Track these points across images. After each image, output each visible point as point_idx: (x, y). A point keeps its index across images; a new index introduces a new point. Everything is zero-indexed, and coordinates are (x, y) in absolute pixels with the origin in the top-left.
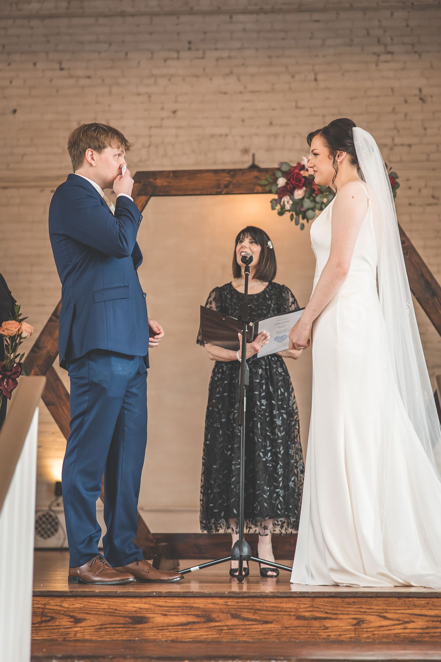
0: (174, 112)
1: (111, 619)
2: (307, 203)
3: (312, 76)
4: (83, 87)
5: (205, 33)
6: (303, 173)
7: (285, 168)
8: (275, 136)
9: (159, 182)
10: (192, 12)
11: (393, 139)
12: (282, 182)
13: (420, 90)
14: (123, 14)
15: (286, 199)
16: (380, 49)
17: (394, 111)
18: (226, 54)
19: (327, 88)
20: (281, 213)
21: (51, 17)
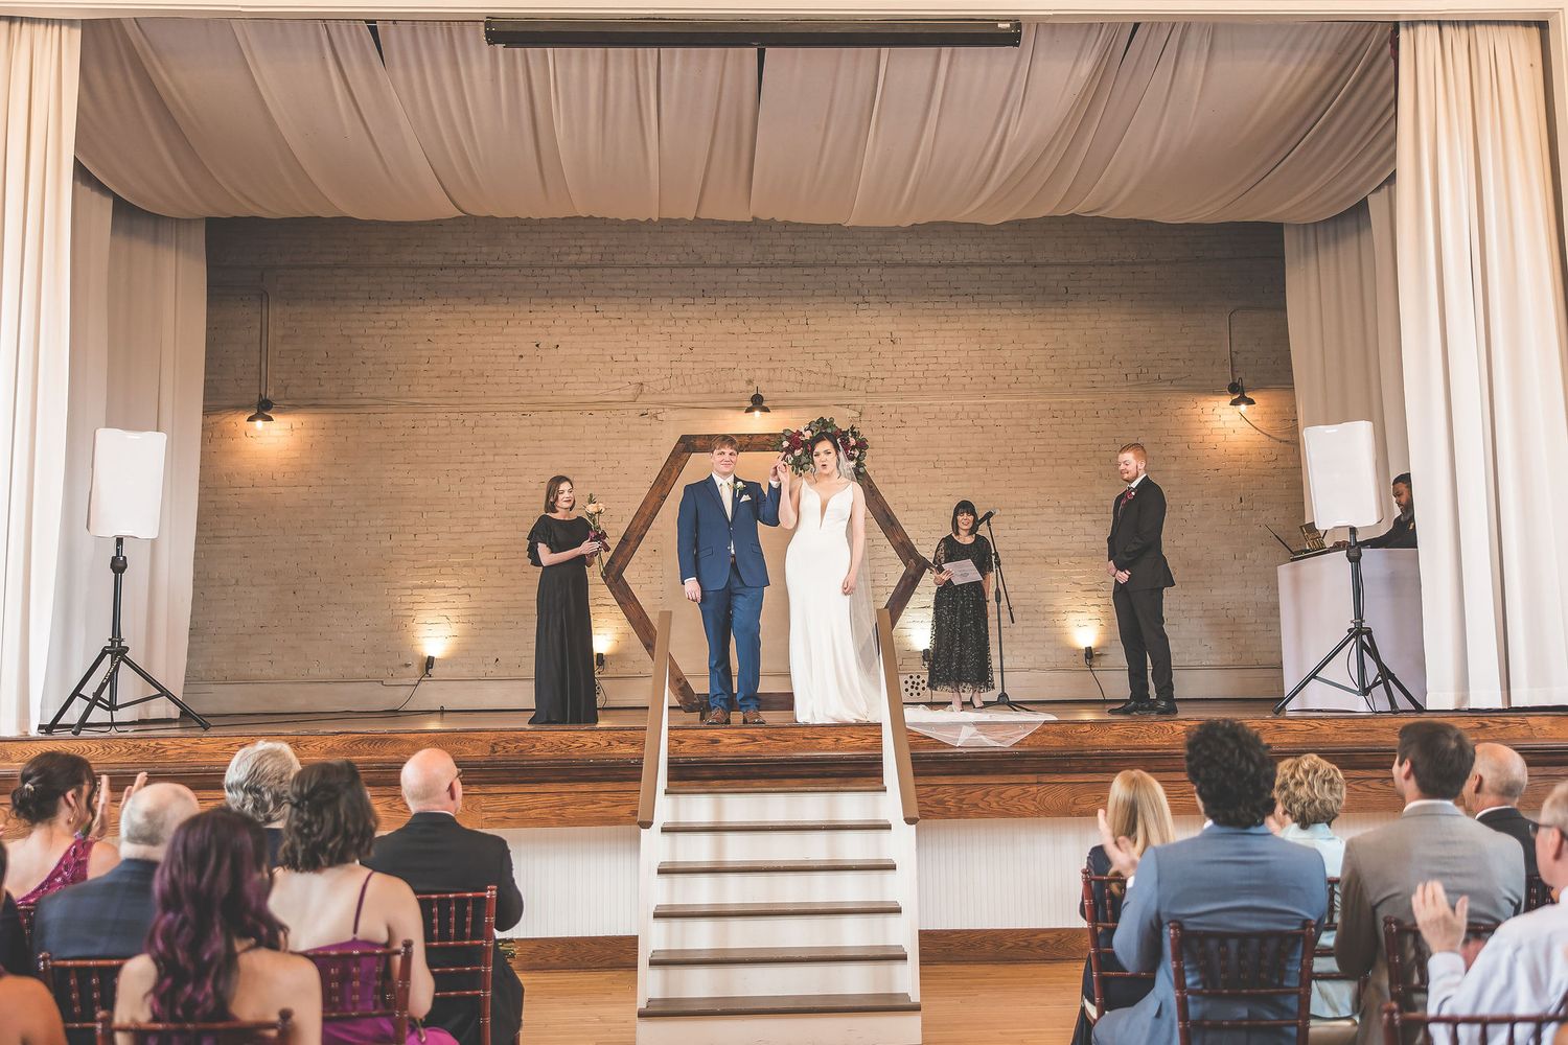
0: (691, 349)
1: (699, 741)
2: (804, 459)
3: (804, 321)
4: (615, 327)
5: (716, 283)
6: (800, 438)
7: (788, 434)
8: (774, 370)
9: (698, 443)
10: (705, 266)
11: (869, 373)
12: (785, 443)
13: (891, 334)
14: (648, 266)
15: (789, 456)
16: (860, 299)
17: (871, 351)
18: (733, 301)
19: (817, 331)
21: (587, 267)
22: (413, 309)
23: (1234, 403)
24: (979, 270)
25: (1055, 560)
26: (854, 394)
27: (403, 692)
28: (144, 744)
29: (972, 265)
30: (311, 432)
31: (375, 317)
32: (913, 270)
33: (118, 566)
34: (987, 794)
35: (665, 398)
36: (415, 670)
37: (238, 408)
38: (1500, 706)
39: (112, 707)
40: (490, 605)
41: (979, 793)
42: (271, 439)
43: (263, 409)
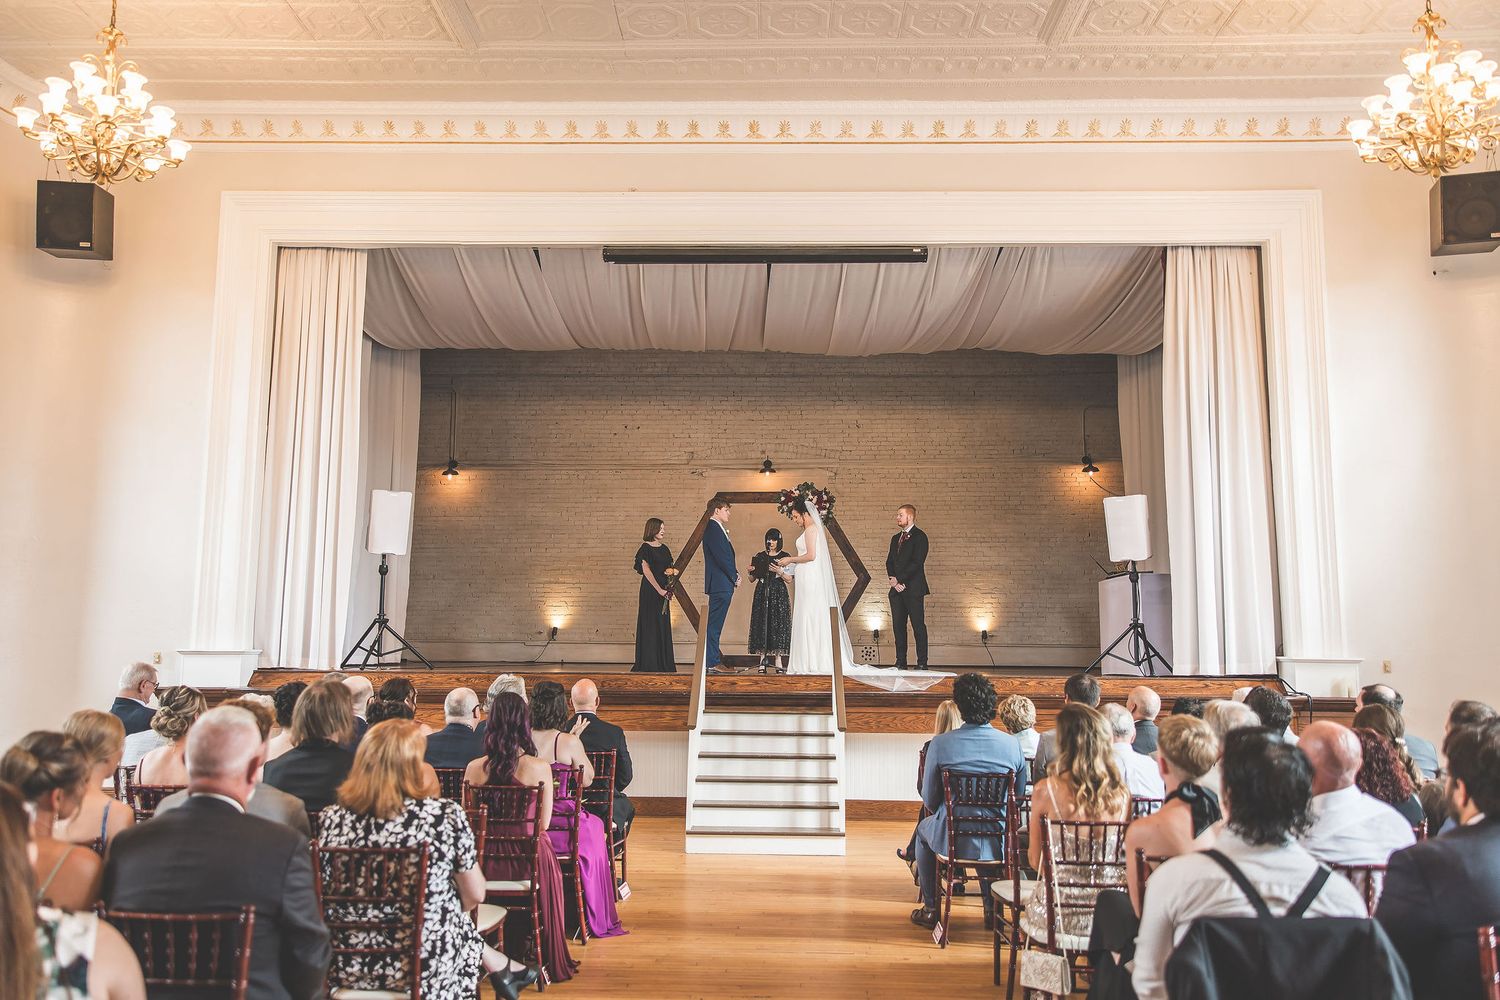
1: (723, 684)
5: (742, 387)
7: (784, 492)
8: (779, 445)
10: (735, 375)
11: (842, 447)
12: (783, 499)
13: (857, 421)
14: (698, 375)
16: (836, 398)
17: (843, 433)
18: (754, 399)
19: (808, 420)
21: (659, 376)
22: (547, 403)
23: (1085, 470)
24: (917, 380)
25: (963, 572)
26: (831, 461)
27: (537, 651)
29: (911, 376)
30: (482, 482)
31: (523, 408)
32: (872, 379)
33: (383, 571)
34: (895, 719)
35: (708, 462)
36: (546, 635)
37: (436, 466)
38: (1218, 674)
39: (379, 655)
40: (594, 595)
41: (890, 719)
42: (457, 485)
43: (452, 467)
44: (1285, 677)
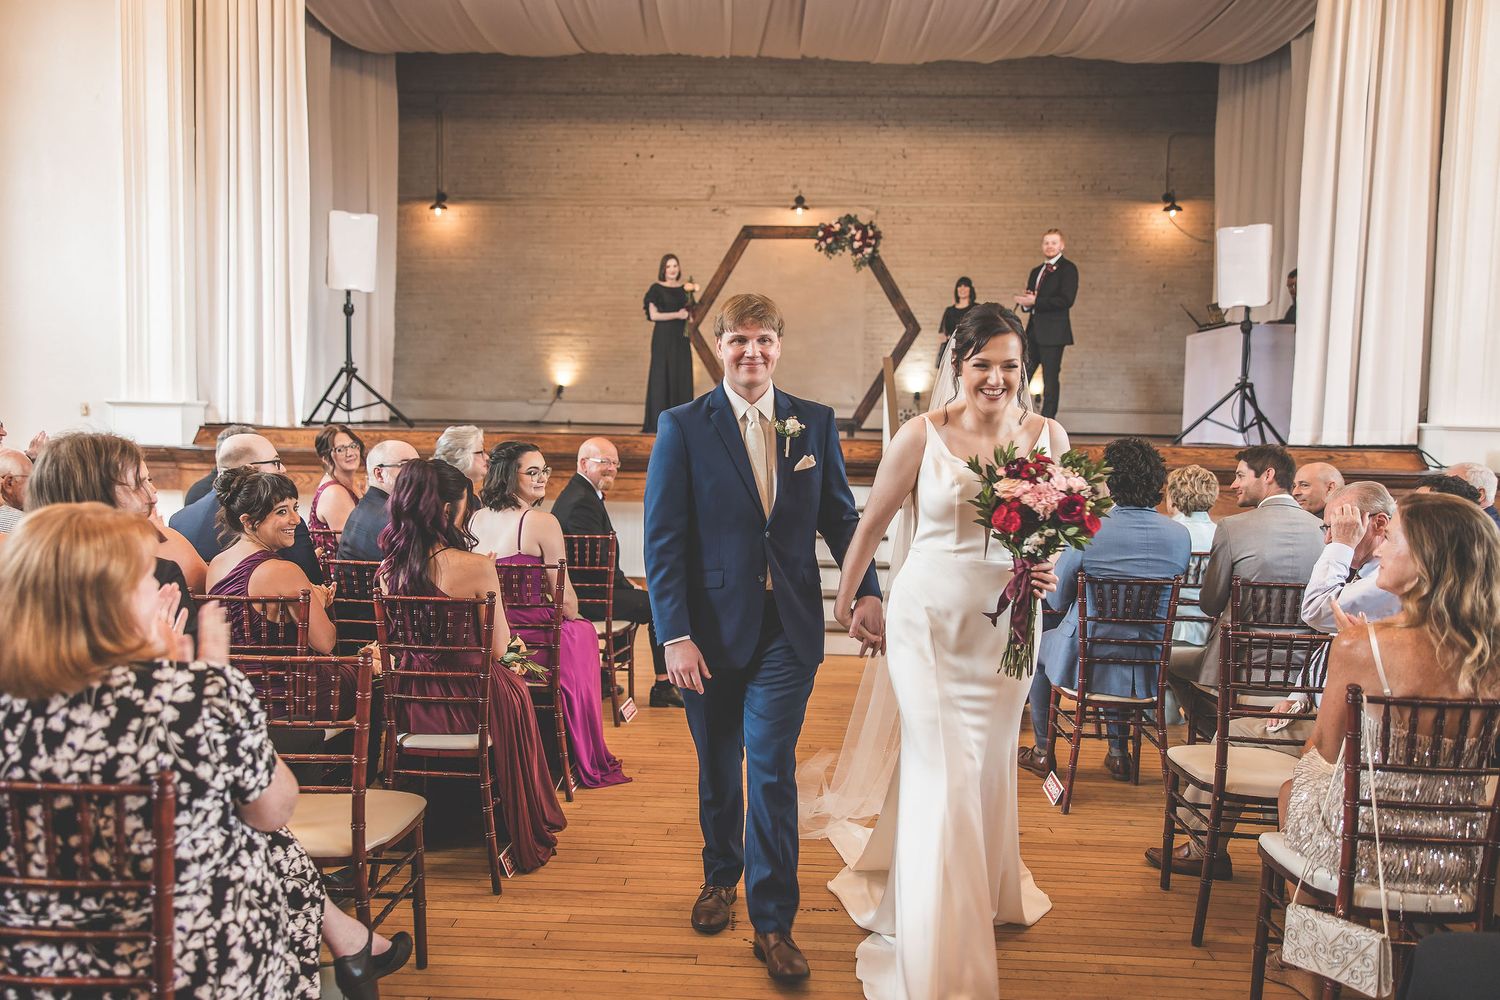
0: (752, 160)
2: (834, 246)
3: (837, 139)
4: (695, 142)
5: (772, 108)
6: (832, 230)
7: (822, 226)
8: (813, 177)
9: (756, 232)
10: (763, 94)
11: (885, 181)
12: (820, 233)
13: (904, 150)
14: (720, 94)
15: (822, 243)
16: (881, 122)
17: (887, 164)
18: (784, 123)
19: (847, 148)
20: (820, 250)
22: (546, 126)
23: (1166, 209)
24: (974, 100)
26: (873, 197)
27: (541, 410)
28: (371, 435)
29: (969, 96)
30: (475, 218)
31: (519, 132)
32: (923, 100)
33: (349, 311)
35: (730, 198)
36: (551, 393)
37: (423, 199)
39: (349, 409)
40: (603, 349)
42: (447, 222)
43: (440, 200)
44: (1427, 446)
